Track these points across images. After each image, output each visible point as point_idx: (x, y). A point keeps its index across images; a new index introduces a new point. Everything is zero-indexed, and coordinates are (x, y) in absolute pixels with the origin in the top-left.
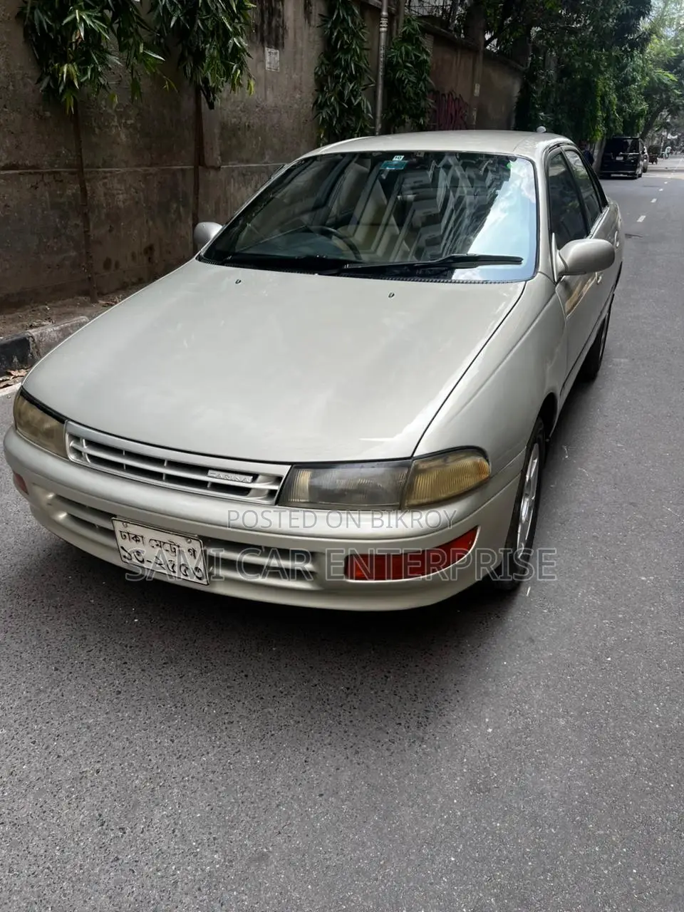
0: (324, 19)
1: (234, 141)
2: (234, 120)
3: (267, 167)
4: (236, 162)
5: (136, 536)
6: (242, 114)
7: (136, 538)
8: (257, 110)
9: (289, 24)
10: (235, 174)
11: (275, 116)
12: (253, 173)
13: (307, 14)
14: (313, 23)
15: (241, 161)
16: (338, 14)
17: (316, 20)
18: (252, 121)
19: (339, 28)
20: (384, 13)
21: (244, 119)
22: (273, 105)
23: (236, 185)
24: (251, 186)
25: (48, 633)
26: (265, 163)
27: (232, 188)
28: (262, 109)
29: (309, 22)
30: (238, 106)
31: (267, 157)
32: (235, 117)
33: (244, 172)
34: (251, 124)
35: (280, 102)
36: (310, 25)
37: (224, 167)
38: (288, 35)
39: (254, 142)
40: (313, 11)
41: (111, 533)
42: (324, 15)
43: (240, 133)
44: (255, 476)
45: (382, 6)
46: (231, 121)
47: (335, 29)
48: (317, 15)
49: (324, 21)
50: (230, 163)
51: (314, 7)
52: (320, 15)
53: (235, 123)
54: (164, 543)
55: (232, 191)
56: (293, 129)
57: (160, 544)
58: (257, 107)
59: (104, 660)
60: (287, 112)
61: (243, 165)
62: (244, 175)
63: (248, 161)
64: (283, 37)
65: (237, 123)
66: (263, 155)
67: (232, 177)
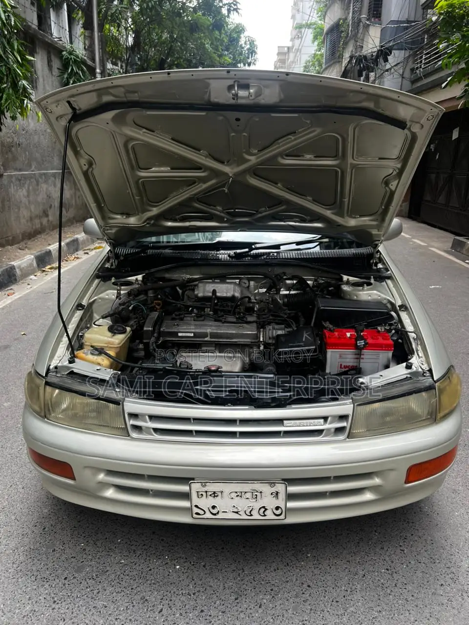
0: (60, 71)
1: (10, 155)
2: (8, 140)
3: (34, 174)
4: (13, 171)
5: (214, 493)
6: (14, 135)
7: (214, 495)
8: (24, 133)
9: (39, 73)
10: (14, 180)
11: (36, 137)
12: (25, 178)
13: (50, 67)
14: (54, 73)
15: (16, 170)
16: (72, 69)
17: (56, 72)
18: (21, 141)
19: (74, 78)
20: (98, 71)
21: (16, 139)
22: (34, 129)
23: (15, 187)
24: (25, 188)
25: (106, 607)
26: (32, 171)
27: (12, 190)
28: (27, 132)
29: (51, 73)
30: (10, 130)
31: (33, 167)
32: (9, 137)
33: (20, 178)
34: (20, 143)
35: (38, 128)
36: (52, 75)
37: (6, 174)
38: (39, 81)
39: (24, 156)
40: (53, 65)
41: (186, 496)
42: (61, 68)
43: (13, 149)
44: (325, 418)
45: (95, 66)
46: (7, 140)
47: (71, 78)
48: (56, 68)
49: (62, 72)
50: (8, 171)
51: (53, 62)
52: (58, 68)
53: (9, 142)
54: (245, 492)
55: (13, 192)
56: (48, 147)
57: (240, 495)
58: (23, 130)
59: (181, 614)
60: (43, 135)
61: (18, 173)
62: (20, 180)
63: (20, 170)
64: (36, 82)
65: (11, 141)
66: (30, 166)
67: (12, 182)
